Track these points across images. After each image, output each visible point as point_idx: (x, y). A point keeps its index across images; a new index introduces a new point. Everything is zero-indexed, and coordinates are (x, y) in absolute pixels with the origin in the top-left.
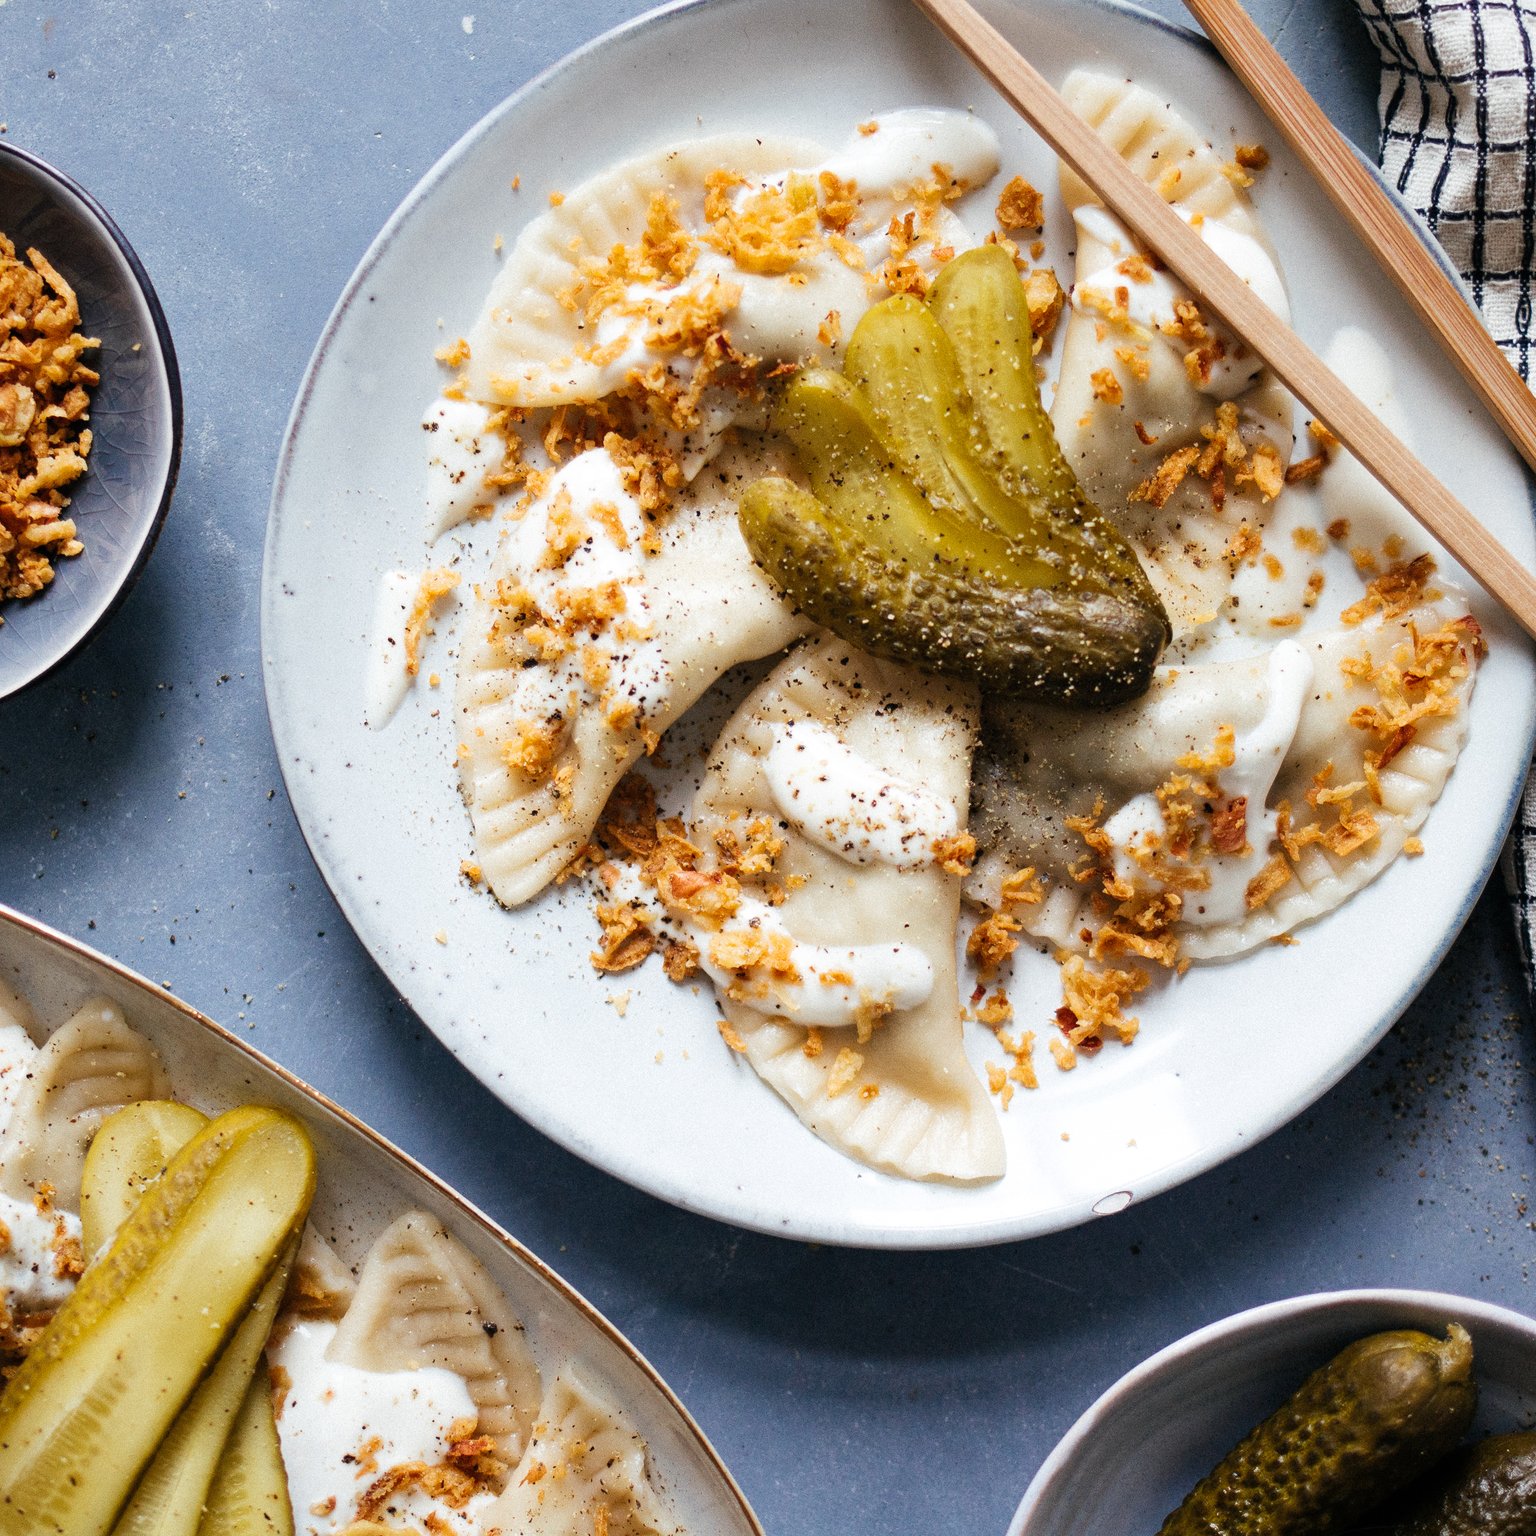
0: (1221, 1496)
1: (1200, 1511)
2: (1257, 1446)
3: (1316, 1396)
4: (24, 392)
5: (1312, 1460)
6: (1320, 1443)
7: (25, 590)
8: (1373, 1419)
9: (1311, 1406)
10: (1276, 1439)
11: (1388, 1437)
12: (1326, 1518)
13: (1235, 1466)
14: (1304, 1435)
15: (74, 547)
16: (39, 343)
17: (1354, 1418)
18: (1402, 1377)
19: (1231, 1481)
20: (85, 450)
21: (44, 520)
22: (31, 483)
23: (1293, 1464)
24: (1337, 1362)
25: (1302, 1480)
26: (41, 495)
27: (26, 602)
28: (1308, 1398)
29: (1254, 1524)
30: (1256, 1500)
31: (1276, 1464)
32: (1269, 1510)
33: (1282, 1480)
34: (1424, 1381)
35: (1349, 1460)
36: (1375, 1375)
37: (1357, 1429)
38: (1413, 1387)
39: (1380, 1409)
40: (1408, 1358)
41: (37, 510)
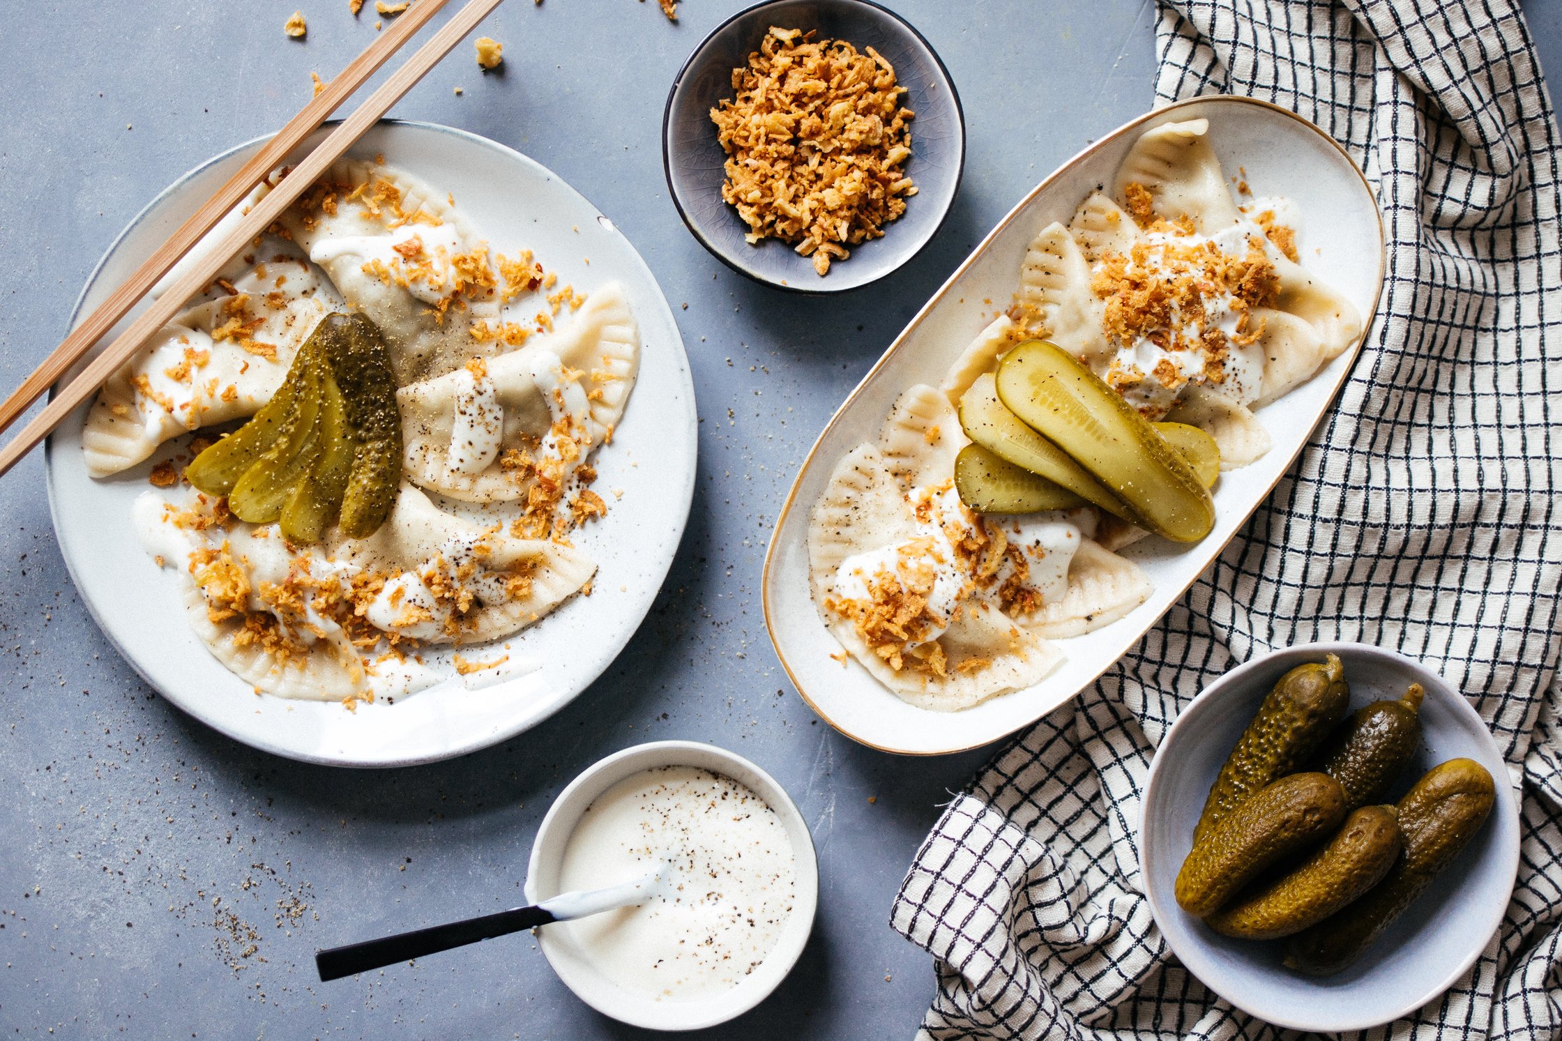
0: (1237, 767)
1: (1227, 777)
2: (1248, 738)
3: (1272, 706)
4: (877, 119)
5: (1277, 736)
6: (1279, 727)
7: (893, 216)
8: (1303, 707)
9: (1270, 711)
10: (1257, 732)
11: (1312, 714)
12: (1291, 763)
13: (1239, 751)
14: (1270, 726)
15: (913, 190)
16: (879, 93)
17: (1293, 709)
18: (1311, 684)
19: (1240, 759)
20: (908, 143)
21: (896, 180)
22: (886, 163)
23: (1268, 741)
24: (1278, 686)
25: (1275, 747)
26: (891, 169)
27: (895, 222)
28: (1268, 708)
29: (1256, 776)
30: (1254, 764)
31: (1260, 744)
32: (1262, 767)
33: (1264, 751)
34: (1322, 683)
35: (1296, 731)
36: (1298, 689)
37: (1295, 715)
38: (1318, 687)
39: (1305, 702)
40: (1312, 674)
41: (893, 175)
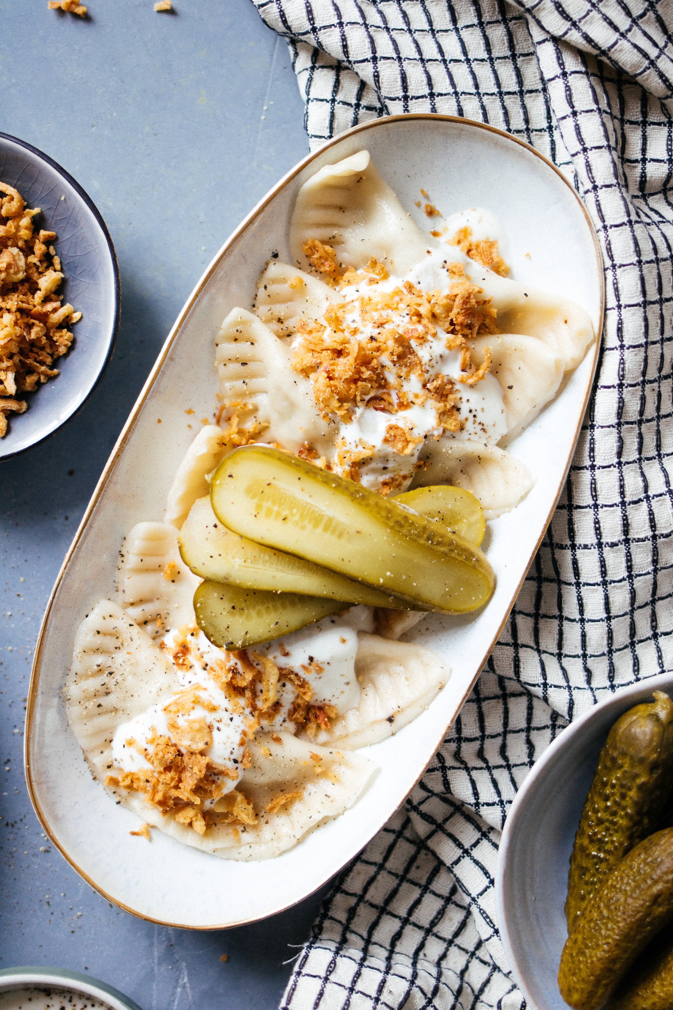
0: (589, 837)
1: (583, 849)
2: (593, 803)
3: (609, 764)
5: (623, 796)
6: (622, 786)
8: (642, 761)
9: (609, 770)
10: (600, 794)
11: (654, 767)
12: (646, 821)
13: (587, 818)
14: (613, 786)
17: (632, 766)
18: (644, 733)
19: (590, 826)
23: (615, 802)
24: (609, 741)
25: (624, 808)
28: (605, 767)
29: (612, 842)
30: (607, 829)
31: (607, 807)
32: (616, 831)
33: (614, 814)
34: (656, 730)
35: (641, 787)
36: (631, 739)
37: (637, 770)
38: (653, 735)
39: (642, 754)
40: (642, 721)
